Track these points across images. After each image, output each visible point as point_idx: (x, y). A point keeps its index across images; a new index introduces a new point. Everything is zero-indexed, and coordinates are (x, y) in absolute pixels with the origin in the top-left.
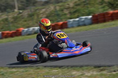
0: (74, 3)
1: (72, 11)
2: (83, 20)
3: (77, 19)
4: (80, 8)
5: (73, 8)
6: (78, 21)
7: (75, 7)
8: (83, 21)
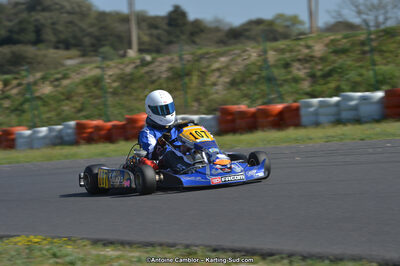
0: (327, 45)
1: (321, 70)
2: (353, 103)
3: (335, 99)
4: (349, 63)
5: (323, 59)
6: (337, 104)
7: (333, 57)
8: (355, 108)
